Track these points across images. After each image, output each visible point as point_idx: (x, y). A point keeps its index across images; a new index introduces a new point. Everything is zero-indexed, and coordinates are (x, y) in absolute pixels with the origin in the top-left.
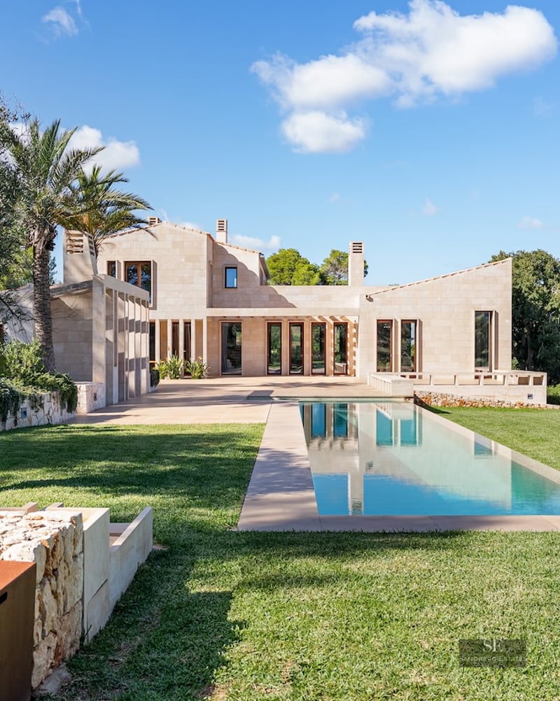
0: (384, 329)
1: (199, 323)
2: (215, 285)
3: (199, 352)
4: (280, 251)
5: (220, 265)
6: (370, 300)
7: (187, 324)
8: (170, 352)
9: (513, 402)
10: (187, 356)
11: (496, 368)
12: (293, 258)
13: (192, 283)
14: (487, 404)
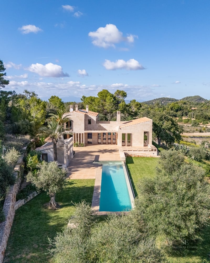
0: (124, 135)
1: (83, 134)
2: (86, 123)
3: (83, 141)
4: (103, 90)
5: (87, 119)
6: (121, 129)
7: (80, 134)
8: (76, 141)
9: (149, 156)
10: (80, 141)
11: (148, 144)
12: (106, 93)
13: (81, 125)
14: (143, 156)
